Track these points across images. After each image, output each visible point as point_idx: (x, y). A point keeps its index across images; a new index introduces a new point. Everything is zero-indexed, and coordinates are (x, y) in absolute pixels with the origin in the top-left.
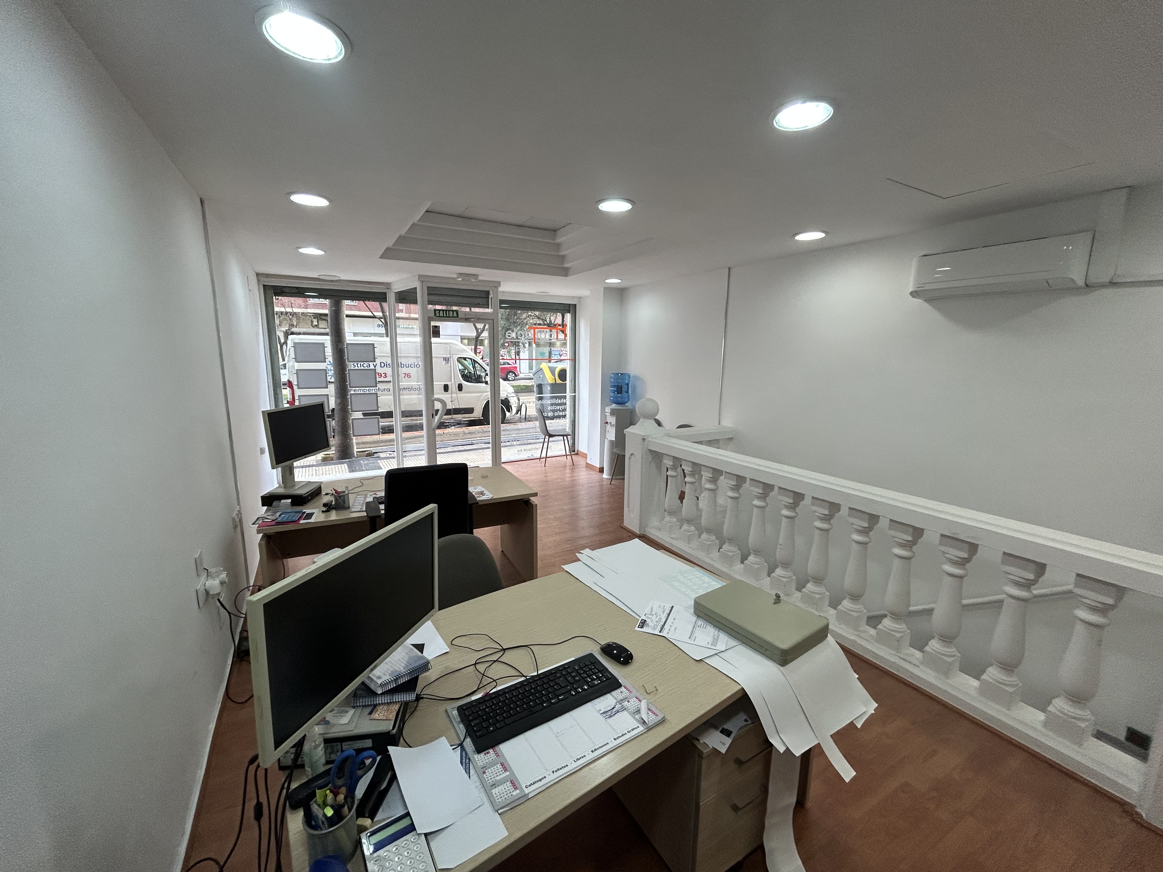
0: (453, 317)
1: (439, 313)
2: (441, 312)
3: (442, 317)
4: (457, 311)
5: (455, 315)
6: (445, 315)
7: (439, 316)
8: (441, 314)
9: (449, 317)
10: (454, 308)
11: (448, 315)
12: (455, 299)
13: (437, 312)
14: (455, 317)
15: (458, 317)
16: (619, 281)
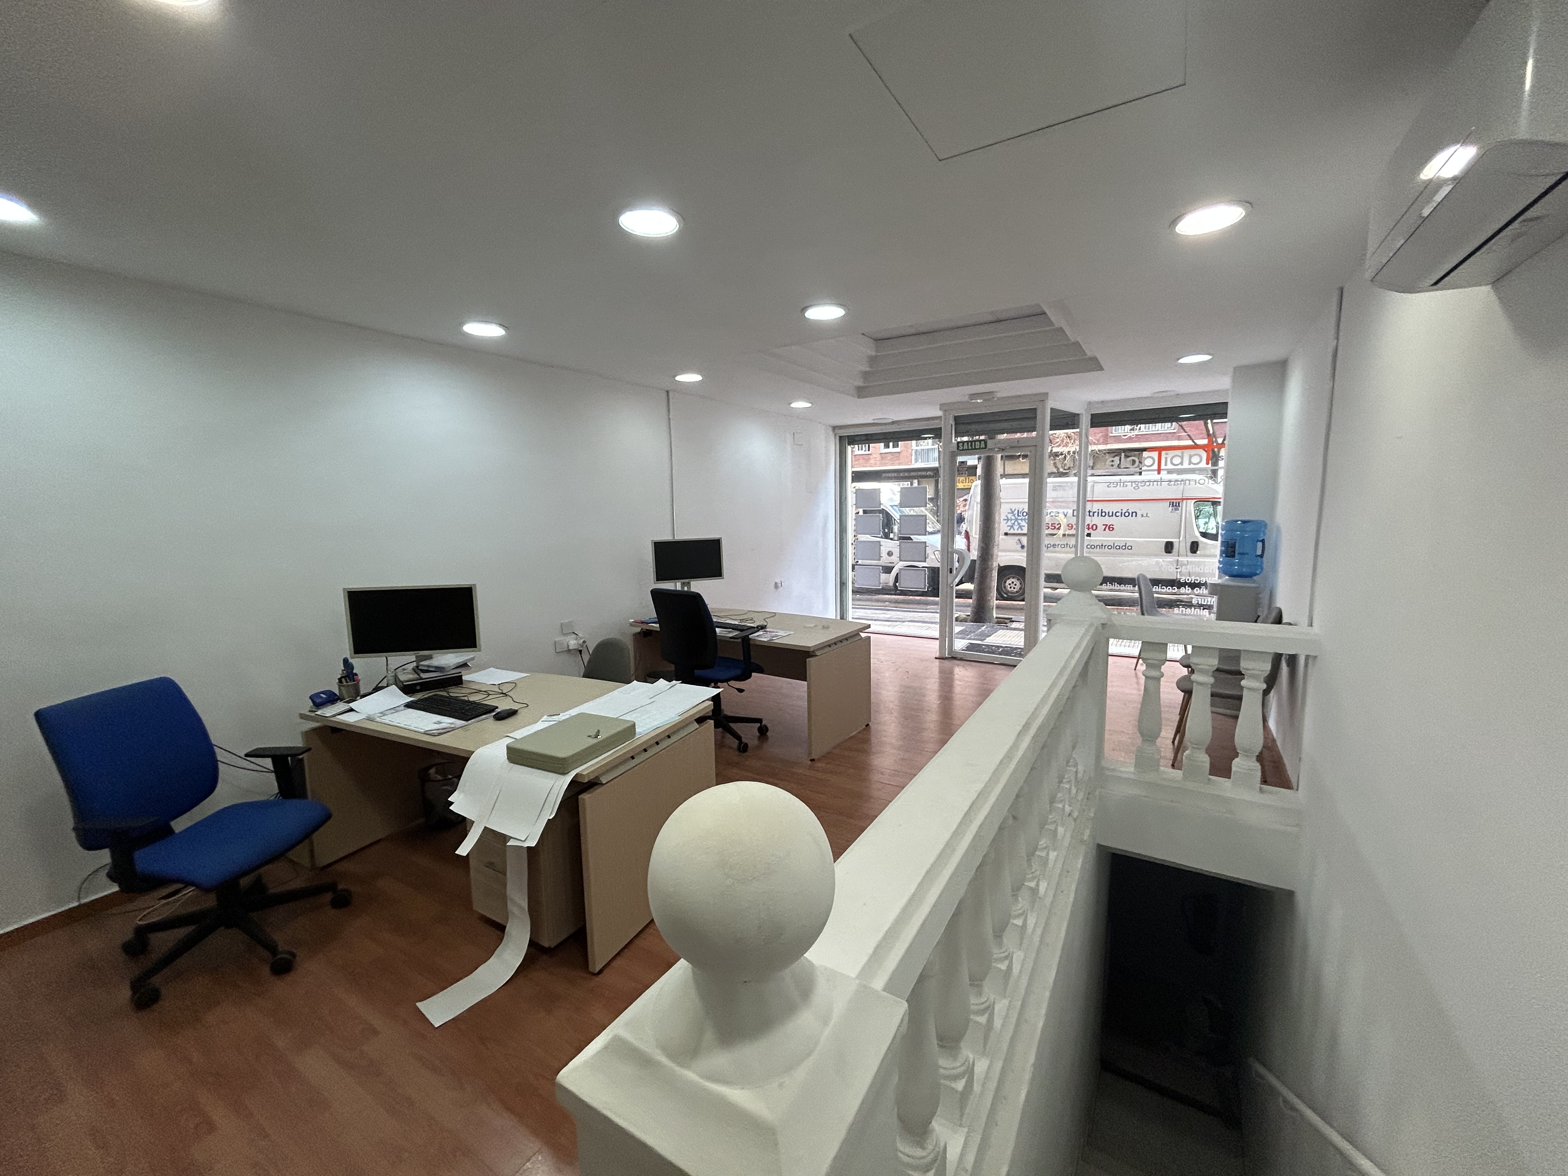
0: (980, 448)
1: (963, 446)
2: (966, 444)
3: (966, 450)
4: (985, 440)
5: (983, 446)
6: (970, 448)
7: (963, 450)
8: (966, 447)
9: (975, 449)
10: (982, 437)
11: (973, 448)
13: (960, 445)
14: (983, 448)
15: (986, 447)
16: (1206, 358)
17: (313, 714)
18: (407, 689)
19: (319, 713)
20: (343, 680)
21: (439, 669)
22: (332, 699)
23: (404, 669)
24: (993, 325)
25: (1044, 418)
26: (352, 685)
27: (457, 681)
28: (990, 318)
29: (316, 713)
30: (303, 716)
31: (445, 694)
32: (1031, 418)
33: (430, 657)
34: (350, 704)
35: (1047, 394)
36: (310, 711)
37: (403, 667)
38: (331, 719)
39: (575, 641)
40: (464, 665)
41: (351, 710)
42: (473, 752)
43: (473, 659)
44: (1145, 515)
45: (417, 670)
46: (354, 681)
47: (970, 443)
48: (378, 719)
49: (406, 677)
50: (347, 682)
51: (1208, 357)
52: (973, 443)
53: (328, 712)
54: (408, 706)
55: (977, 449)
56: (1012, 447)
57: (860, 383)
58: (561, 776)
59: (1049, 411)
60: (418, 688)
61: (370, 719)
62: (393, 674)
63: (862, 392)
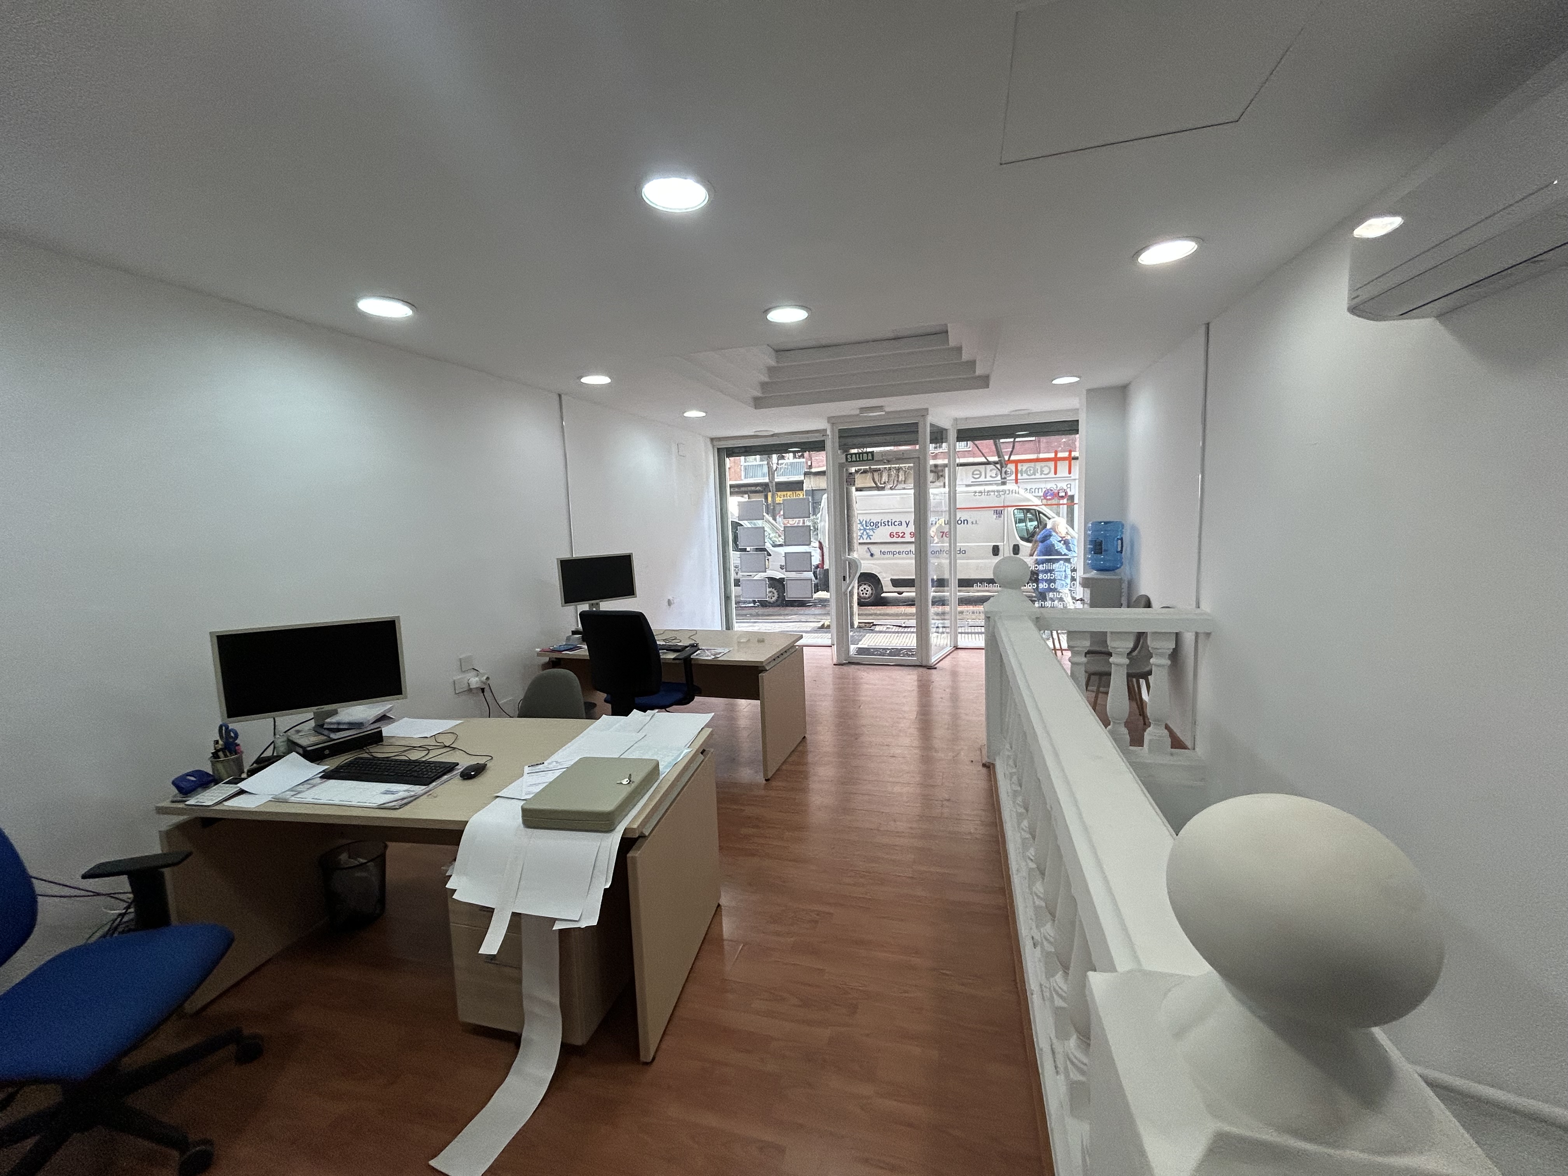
0: (867, 460)
1: (851, 457)
2: (854, 456)
3: (854, 461)
4: (872, 453)
5: (870, 457)
6: (858, 459)
7: (851, 461)
8: (854, 459)
9: (863, 460)
10: (869, 450)
11: (861, 459)
12: (868, 440)
13: (849, 456)
14: (870, 460)
15: (873, 459)
16: (1075, 379)
17: (181, 805)
18: (313, 756)
19: (192, 801)
20: (221, 754)
21: (352, 725)
22: (205, 781)
23: (298, 732)
24: (892, 342)
25: (925, 432)
26: (233, 759)
27: (377, 738)
28: (891, 335)
29: (187, 803)
30: (161, 811)
31: (366, 755)
32: (913, 432)
33: (335, 713)
34: (238, 785)
35: (927, 409)
36: (173, 802)
37: (297, 728)
38: (214, 808)
39: (477, 679)
40: (384, 718)
41: (242, 792)
42: (467, 822)
43: (390, 710)
44: (975, 522)
45: (320, 728)
46: (236, 754)
47: (858, 455)
48: (293, 798)
49: (308, 740)
50: (226, 756)
51: (1076, 379)
52: (861, 455)
53: (209, 798)
54: (327, 776)
55: (865, 461)
56: (899, 459)
57: (759, 394)
58: (605, 834)
59: (929, 426)
60: (327, 752)
61: (277, 800)
62: (285, 739)
63: (758, 403)
